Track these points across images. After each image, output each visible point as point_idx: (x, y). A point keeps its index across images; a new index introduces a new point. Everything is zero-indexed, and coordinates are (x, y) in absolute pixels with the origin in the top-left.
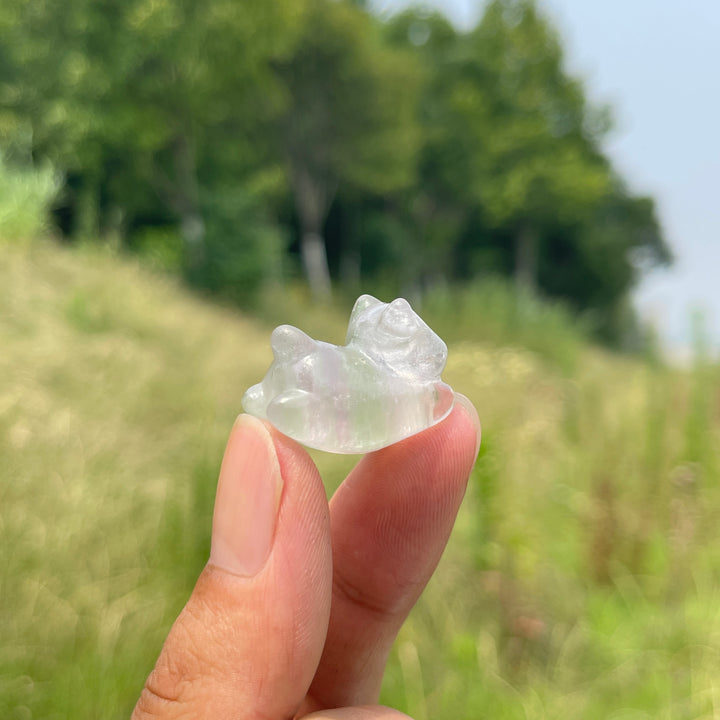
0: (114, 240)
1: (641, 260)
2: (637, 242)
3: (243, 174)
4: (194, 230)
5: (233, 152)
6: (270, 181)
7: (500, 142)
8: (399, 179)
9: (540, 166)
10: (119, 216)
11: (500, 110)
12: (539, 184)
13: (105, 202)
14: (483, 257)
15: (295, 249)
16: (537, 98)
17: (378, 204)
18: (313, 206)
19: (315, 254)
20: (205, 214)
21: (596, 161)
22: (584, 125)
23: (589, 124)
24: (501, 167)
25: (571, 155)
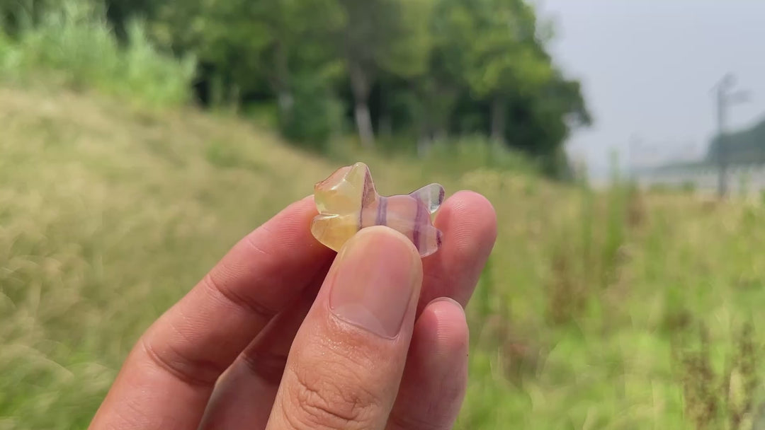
0: (234, 108)
1: (571, 121)
2: (568, 110)
3: (317, 65)
4: (286, 102)
5: (310, 52)
6: (335, 69)
7: (481, 44)
8: (417, 68)
9: (507, 60)
10: (236, 90)
11: (482, 25)
12: (507, 73)
13: (228, 82)
14: (470, 119)
15: (350, 115)
16: (506, 17)
17: (404, 84)
18: (361, 86)
19: (363, 117)
20: (293, 91)
21: (542, 57)
22: (535, 34)
23: (539, 33)
24: (482, 62)
25: (527, 53)
